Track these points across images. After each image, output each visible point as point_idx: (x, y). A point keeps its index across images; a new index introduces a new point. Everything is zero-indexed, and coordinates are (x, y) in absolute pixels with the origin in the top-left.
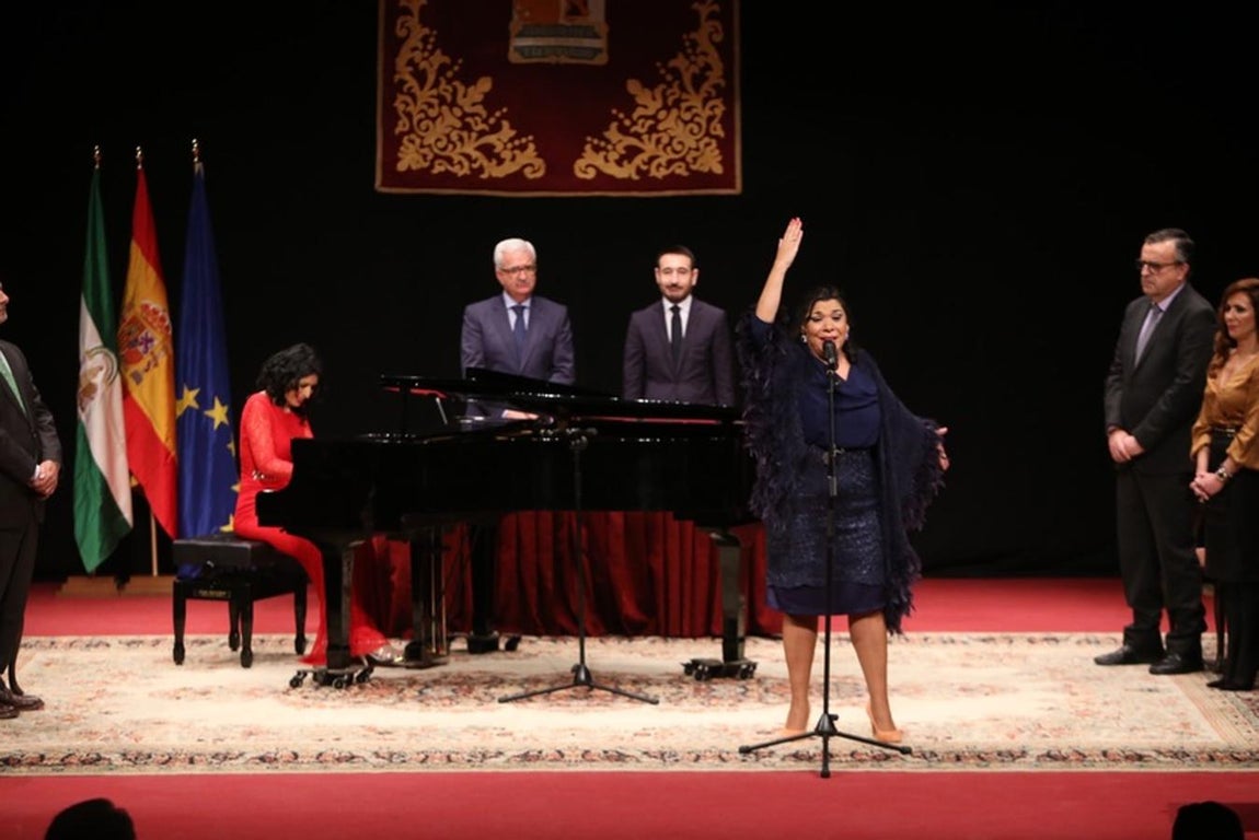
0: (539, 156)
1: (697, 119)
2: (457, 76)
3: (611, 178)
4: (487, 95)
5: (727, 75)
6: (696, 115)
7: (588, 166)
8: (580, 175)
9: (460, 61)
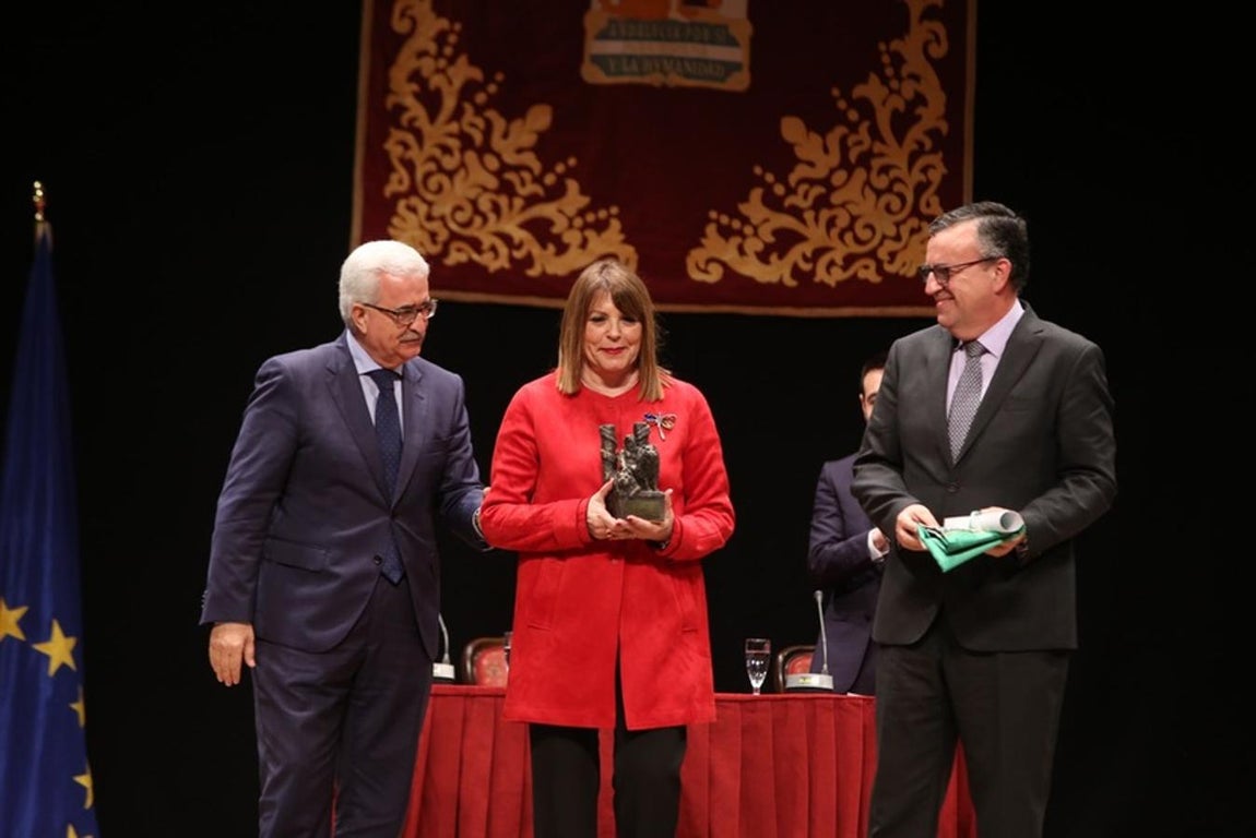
0: (626, 241)
1: (898, 187)
2: (492, 103)
3: (750, 281)
4: (542, 136)
5: (953, 112)
6: (898, 180)
7: (709, 261)
8: (697, 276)
9: (500, 77)
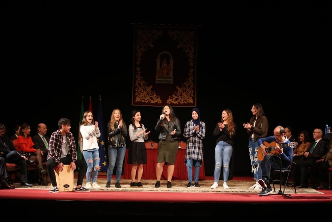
0: (161, 99)
2: (146, 85)
3: (173, 103)
4: (152, 89)
5: (194, 86)
6: (188, 93)
7: (169, 101)
8: (168, 103)
9: (147, 83)
